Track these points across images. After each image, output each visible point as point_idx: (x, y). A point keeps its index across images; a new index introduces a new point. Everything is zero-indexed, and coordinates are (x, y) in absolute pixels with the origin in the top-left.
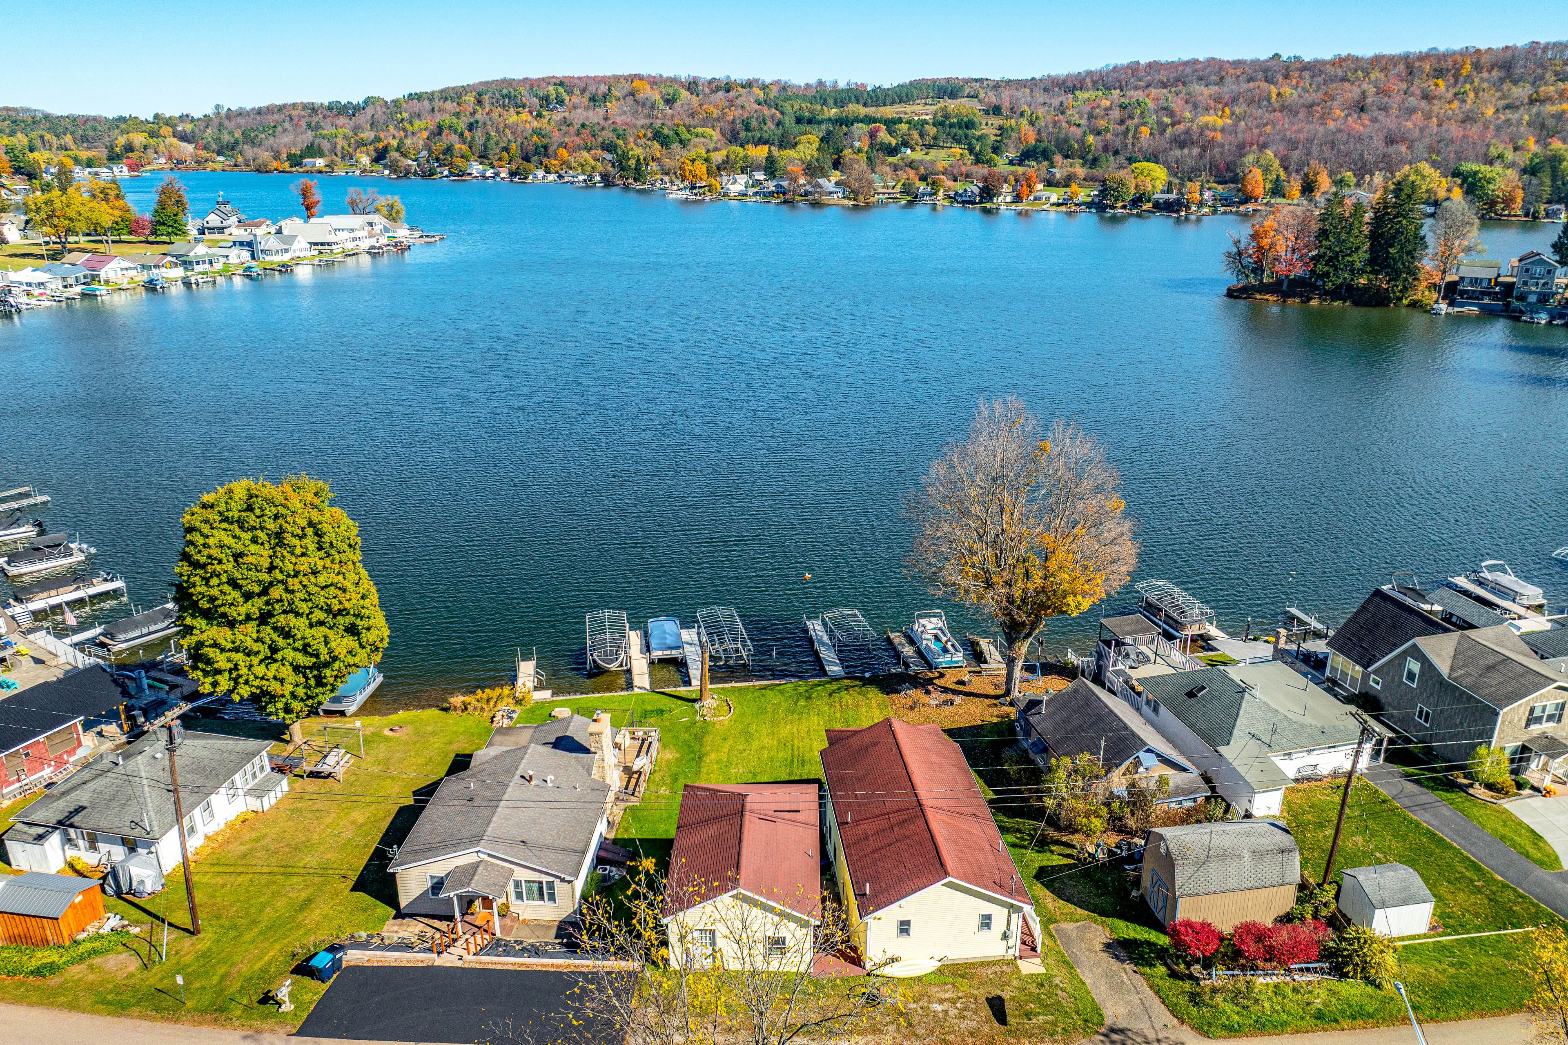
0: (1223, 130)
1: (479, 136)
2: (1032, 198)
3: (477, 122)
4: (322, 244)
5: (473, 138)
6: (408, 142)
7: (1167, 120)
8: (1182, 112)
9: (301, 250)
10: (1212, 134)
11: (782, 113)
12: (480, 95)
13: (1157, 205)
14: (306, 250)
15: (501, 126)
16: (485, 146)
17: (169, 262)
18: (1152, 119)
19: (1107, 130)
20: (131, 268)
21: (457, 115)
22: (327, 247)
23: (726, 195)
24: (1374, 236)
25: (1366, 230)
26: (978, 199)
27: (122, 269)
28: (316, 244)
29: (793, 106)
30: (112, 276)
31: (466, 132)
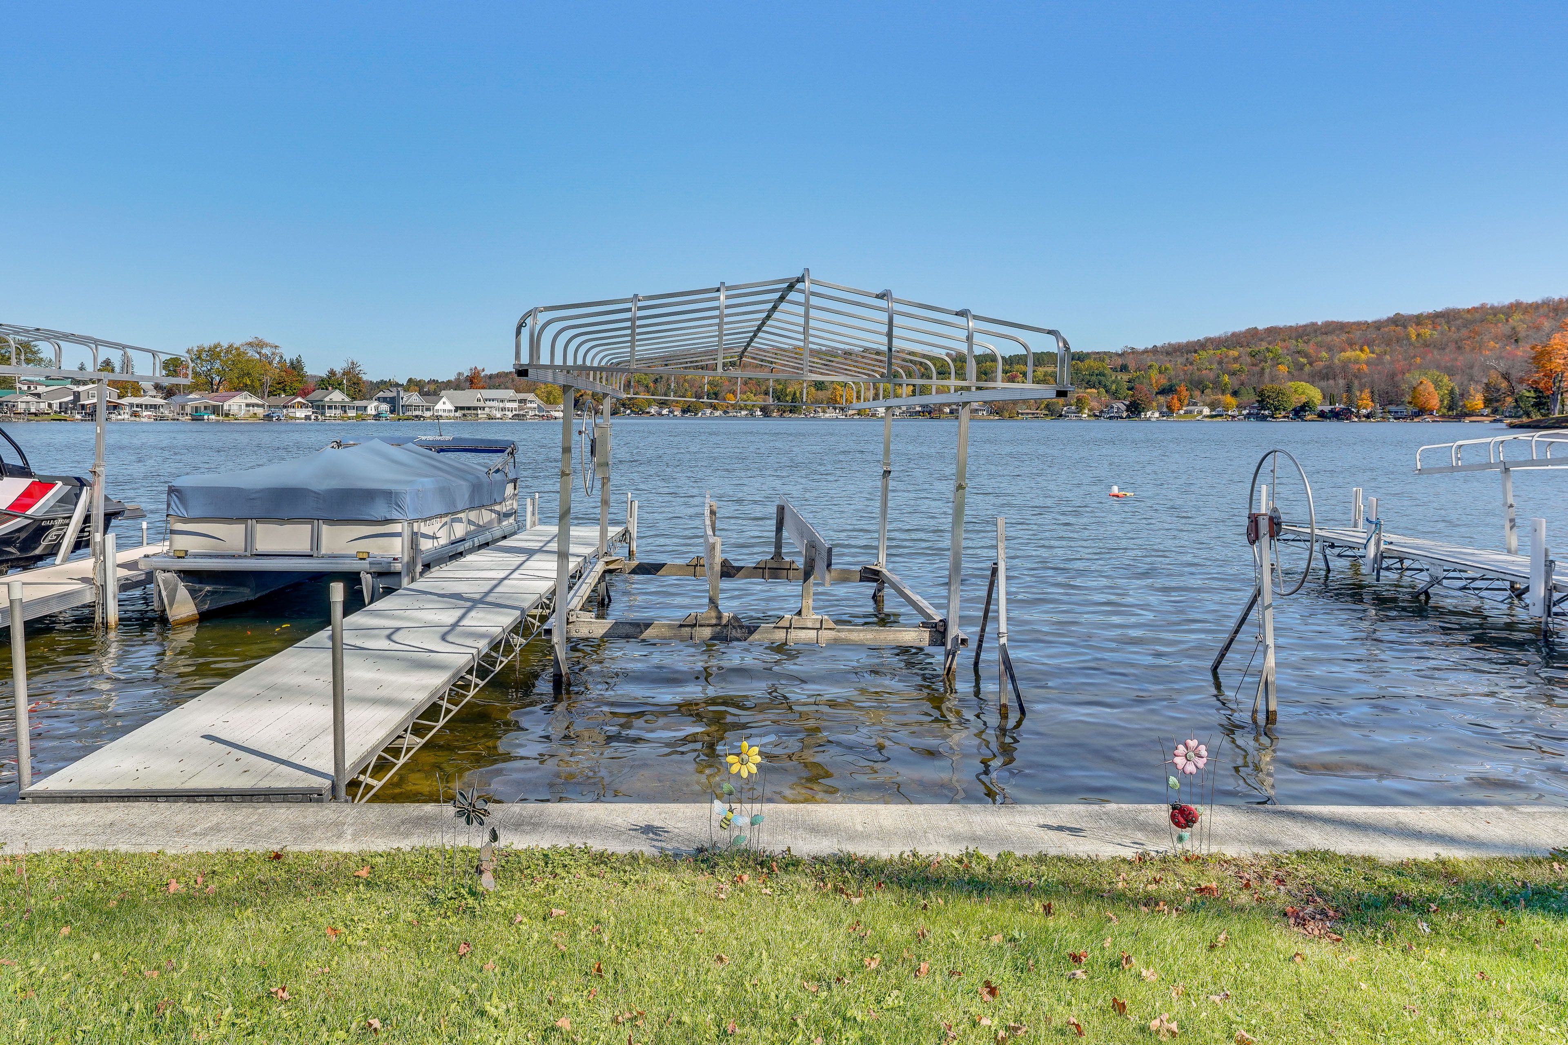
0: (1368, 363)
2: (1182, 412)
4: (469, 408)
7: (1304, 360)
8: (1318, 353)
9: (444, 411)
10: (1358, 366)
13: (1323, 415)
14: (450, 411)
17: (299, 402)
18: (1287, 359)
19: (1241, 370)
20: (258, 405)
22: (473, 412)
26: (1125, 415)
27: (248, 405)
28: (462, 408)
30: (234, 409)
31: (651, 385)
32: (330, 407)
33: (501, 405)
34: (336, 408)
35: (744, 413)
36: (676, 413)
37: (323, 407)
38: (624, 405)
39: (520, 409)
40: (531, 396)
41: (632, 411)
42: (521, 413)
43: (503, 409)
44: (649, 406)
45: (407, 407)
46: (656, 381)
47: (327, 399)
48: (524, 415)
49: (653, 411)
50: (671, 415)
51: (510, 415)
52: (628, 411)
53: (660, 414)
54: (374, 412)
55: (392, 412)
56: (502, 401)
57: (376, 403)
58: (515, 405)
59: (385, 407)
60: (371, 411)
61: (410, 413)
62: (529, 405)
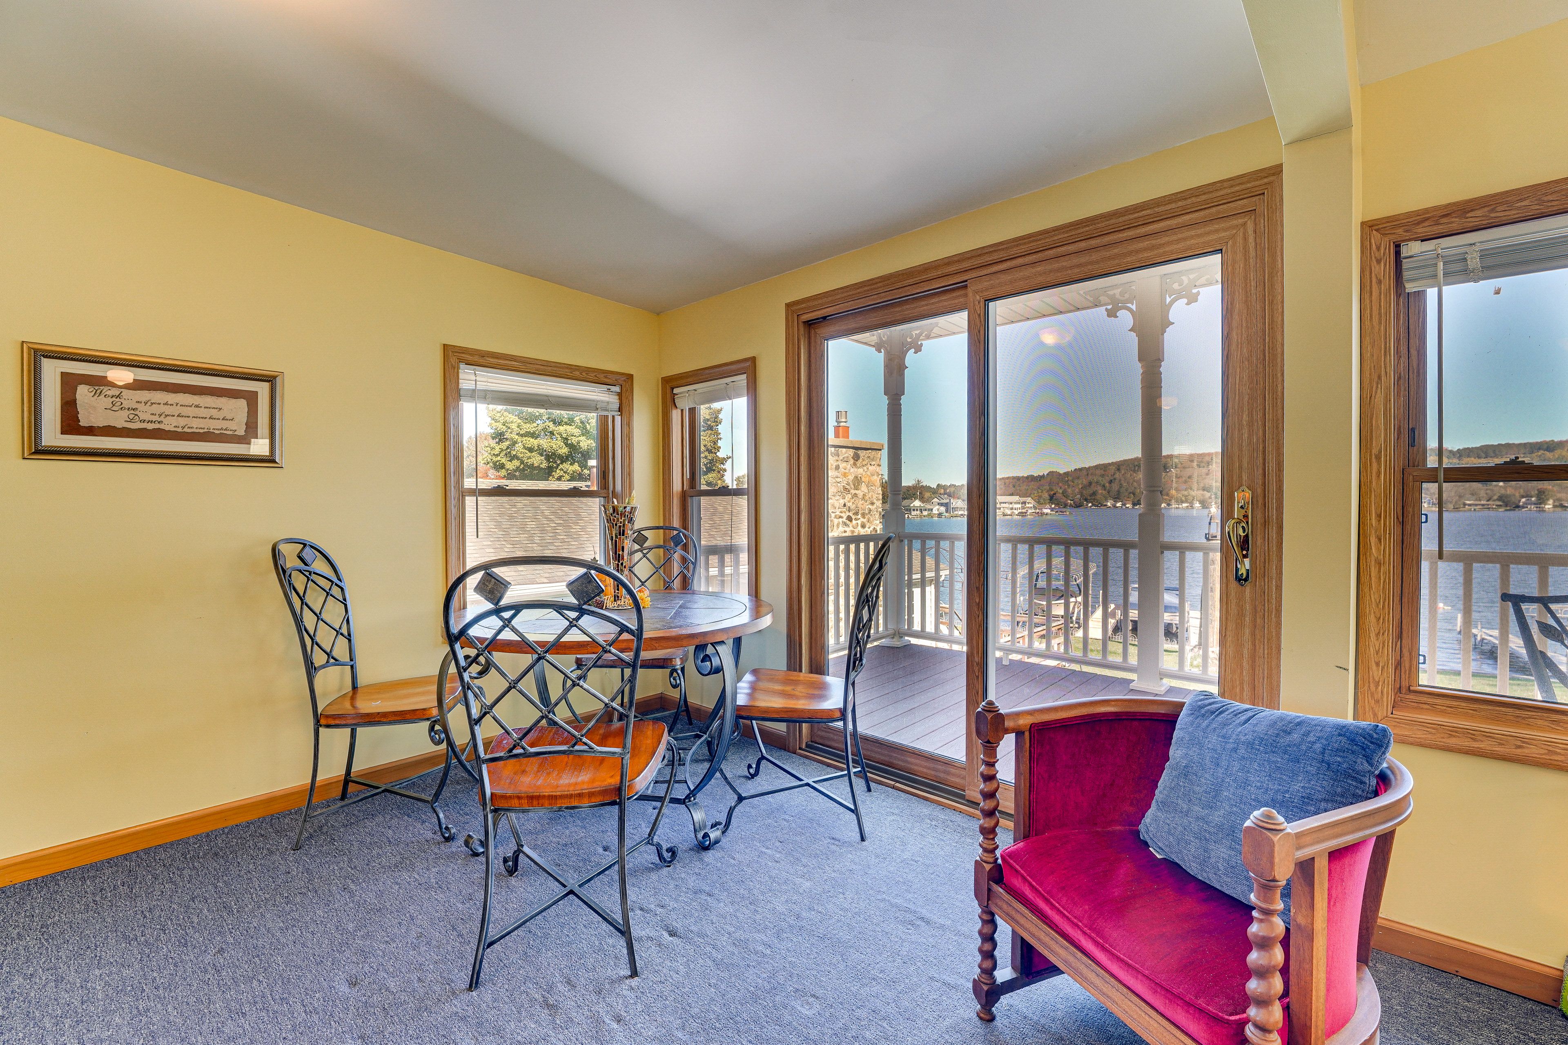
1: (1115, 487)
3: (1115, 479)
5: (1111, 487)
6: (1069, 490)
12: (1119, 466)
15: (1131, 481)
16: (1119, 492)
21: (1102, 476)
31: (1107, 485)
32: (914, 510)
33: (1011, 506)
34: (917, 510)
35: (1185, 505)
36: (1127, 506)
37: (910, 510)
38: (1086, 500)
39: (1023, 508)
40: (1029, 500)
41: (1093, 505)
42: (1024, 511)
43: (1012, 509)
44: (1107, 500)
45: (955, 509)
46: (1111, 482)
47: (912, 505)
48: (1026, 513)
49: (1109, 504)
50: (1124, 507)
51: (1016, 512)
52: (1090, 505)
53: (1115, 506)
54: (937, 512)
55: (947, 511)
56: (1011, 503)
57: (938, 507)
58: (1019, 506)
59: (943, 509)
60: (935, 511)
61: (956, 512)
62: (1027, 505)
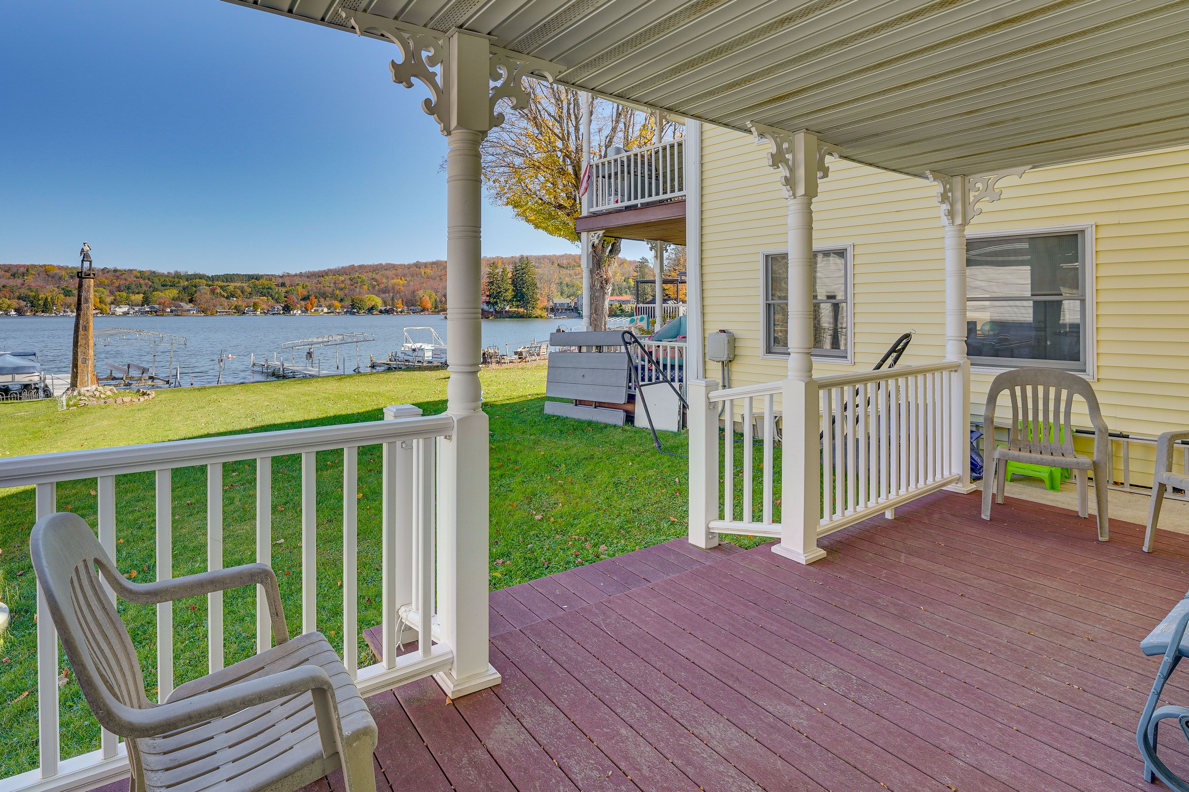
0: (403, 286)
2: (313, 310)
7: (375, 283)
8: (382, 280)
10: (399, 287)
11: (153, 283)
13: (381, 312)
18: (367, 283)
19: (345, 288)
23: (113, 314)
24: (514, 283)
25: (510, 281)
26: (281, 312)
29: (160, 280)
